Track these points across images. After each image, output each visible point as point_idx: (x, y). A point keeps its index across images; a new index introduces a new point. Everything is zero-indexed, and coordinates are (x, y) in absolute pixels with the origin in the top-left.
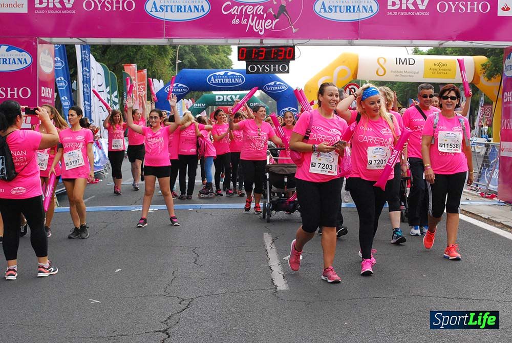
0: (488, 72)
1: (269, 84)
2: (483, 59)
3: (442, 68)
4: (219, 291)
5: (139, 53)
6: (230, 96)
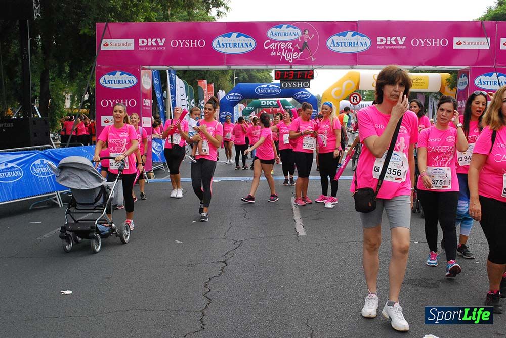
0: (451, 84)
1: (298, 93)
2: (448, 75)
3: (419, 81)
4: (260, 236)
5: (209, 73)
6: (271, 102)
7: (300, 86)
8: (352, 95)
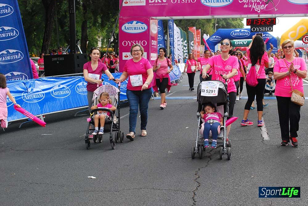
5: (197, 21)
6: (242, 42)
7: (265, 30)
8: (304, 37)
